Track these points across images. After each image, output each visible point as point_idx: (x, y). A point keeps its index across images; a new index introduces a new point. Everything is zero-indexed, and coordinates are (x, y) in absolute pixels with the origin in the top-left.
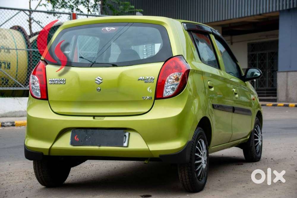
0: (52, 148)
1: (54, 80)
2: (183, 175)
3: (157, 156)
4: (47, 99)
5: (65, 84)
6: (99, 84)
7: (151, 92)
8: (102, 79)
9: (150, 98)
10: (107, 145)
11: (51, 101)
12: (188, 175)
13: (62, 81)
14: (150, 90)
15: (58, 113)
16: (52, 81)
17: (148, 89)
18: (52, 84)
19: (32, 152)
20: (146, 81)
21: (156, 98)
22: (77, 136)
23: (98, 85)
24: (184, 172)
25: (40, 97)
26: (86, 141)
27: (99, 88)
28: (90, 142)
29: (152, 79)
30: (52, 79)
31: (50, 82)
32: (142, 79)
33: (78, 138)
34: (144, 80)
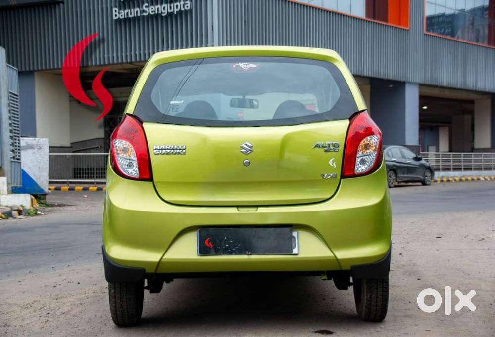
0: (162, 260)
1: (164, 148)
2: (374, 296)
3: (347, 267)
4: (151, 179)
5: (184, 153)
6: (247, 155)
7: (335, 166)
8: (252, 147)
9: (334, 176)
10: (265, 253)
11: (159, 182)
12: (382, 296)
13: (180, 149)
14: (334, 164)
15: (172, 202)
16: (159, 149)
17: (330, 163)
18: (158, 154)
19: (124, 269)
20: (326, 148)
21: (343, 176)
22: (209, 238)
23: (245, 156)
24: (376, 291)
25: (138, 177)
26: (226, 246)
27: (247, 160)
28: (234, 249)
29: (336, 146)
30: (160, 146)
31: (155, 151)
32: (319, 146)
33: (211, 243)
34: (323, 147)
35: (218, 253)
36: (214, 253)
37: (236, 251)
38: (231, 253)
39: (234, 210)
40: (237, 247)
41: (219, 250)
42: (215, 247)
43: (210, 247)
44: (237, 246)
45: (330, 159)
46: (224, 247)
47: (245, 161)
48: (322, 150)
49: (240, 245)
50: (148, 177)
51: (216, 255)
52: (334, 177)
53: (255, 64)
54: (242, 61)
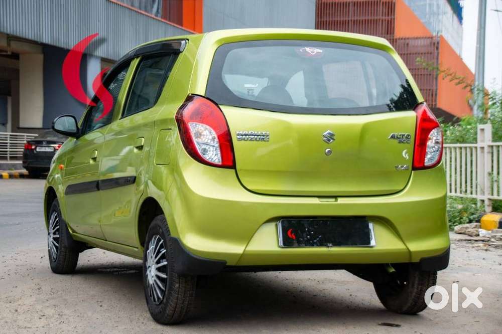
0: (245, 252)
1: (247, 134)
4: (233, 166)
5: (269, 140)
6: (330, 144)
7: (408, 158)
11: (241, 170)
13: (264, 136)
15: (255, 191)
17: (404, 154)
18: (241, 140)
20: (400, 139)
21: (414, 168)
22: (291, 230)
25: (220, 164)
26: (307, 238)
27: (328, 149)
28: (315, 241)
29: (408, 137)
30: (243, 132)
31: (238, 137)
32: (394, 137)
33: (293, 234)
34: (398, 138)
35: (301, 245)
36: (296, 245)
37: (318, 243)
38: (312, 245)
39: (316, 201)
40: (318, 239)
41: (301, 241)
42: (297, 238)
43: (293, 238)
44: (318, 237)
45: (403, 150)
46: (306, 239)
47: (327, 151)
48: (396, 141)
49: (320, 236)
50: (231, 164)
51: (299, 246)
52: (407, 169)
53: (321, 49)
54: (308, 46)
